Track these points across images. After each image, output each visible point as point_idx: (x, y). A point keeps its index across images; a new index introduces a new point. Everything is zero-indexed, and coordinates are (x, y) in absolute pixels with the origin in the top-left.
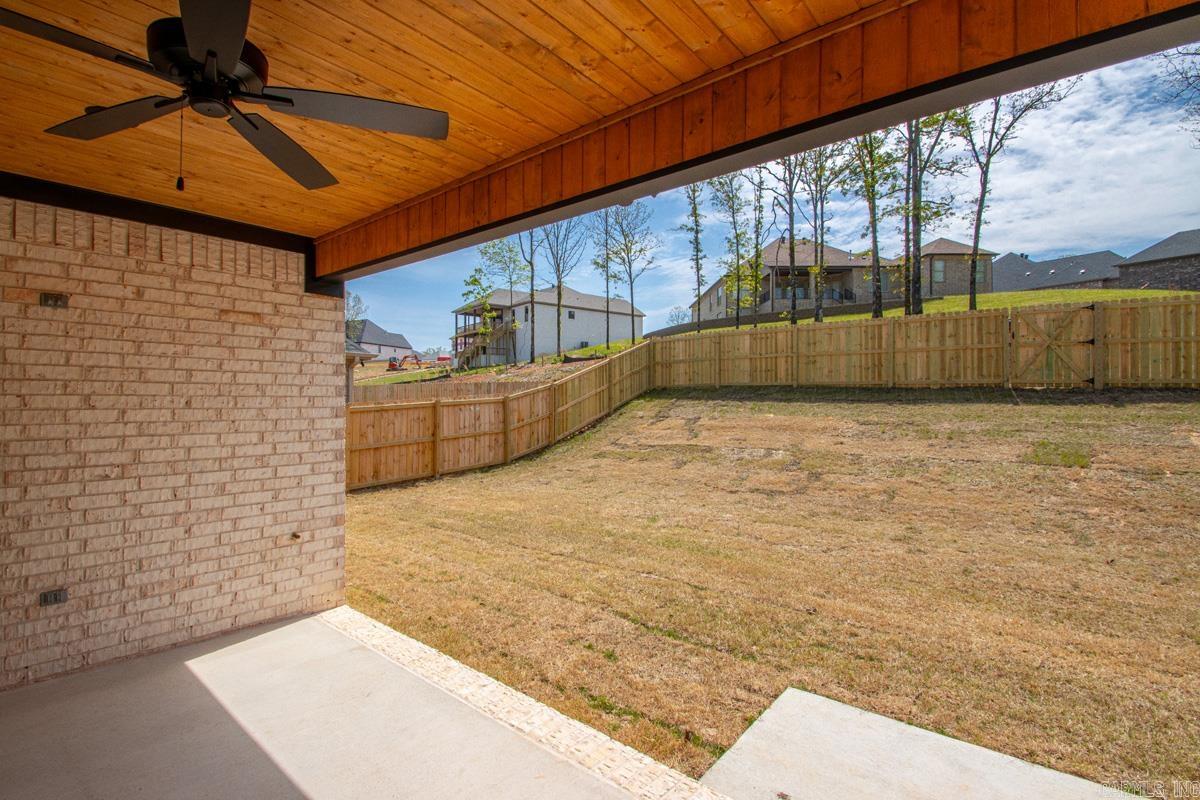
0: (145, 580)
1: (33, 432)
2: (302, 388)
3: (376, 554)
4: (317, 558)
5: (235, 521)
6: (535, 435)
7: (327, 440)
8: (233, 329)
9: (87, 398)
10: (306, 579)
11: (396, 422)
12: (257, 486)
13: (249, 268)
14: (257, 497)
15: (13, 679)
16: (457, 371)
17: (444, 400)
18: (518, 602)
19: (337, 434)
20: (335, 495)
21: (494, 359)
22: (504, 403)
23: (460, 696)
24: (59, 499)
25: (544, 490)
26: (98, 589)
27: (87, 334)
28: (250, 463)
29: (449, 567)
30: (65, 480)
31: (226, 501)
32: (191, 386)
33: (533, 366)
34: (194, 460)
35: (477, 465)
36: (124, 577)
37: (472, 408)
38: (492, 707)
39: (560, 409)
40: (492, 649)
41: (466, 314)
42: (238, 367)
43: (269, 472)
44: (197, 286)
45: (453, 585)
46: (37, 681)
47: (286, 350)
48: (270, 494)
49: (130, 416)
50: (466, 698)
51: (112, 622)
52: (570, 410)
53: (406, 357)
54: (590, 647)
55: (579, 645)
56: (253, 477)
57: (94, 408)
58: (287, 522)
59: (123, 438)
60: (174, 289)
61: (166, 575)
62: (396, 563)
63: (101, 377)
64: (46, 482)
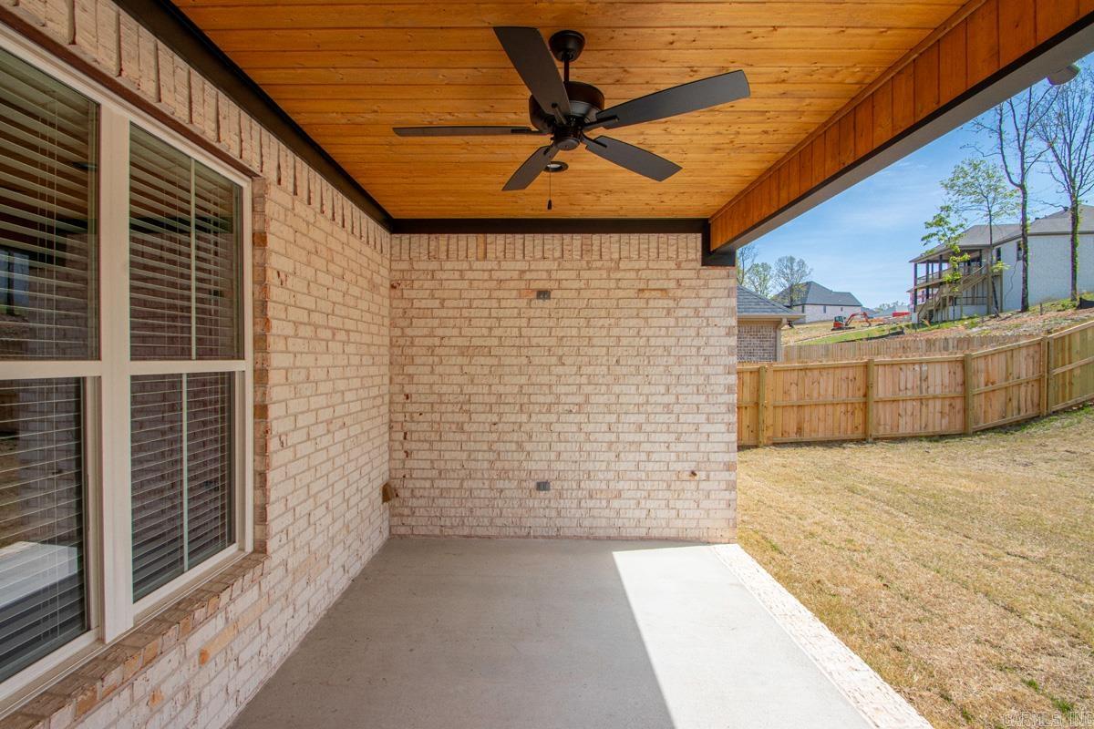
0: (592, 487)
1: (534, 379)
2: (699, 348)
3: (782, 506)
4: (712, 496)
5: (649, 453)
6: (1015, 403)
7: (721, 394)
8: (647, 303)
9: (560, 358)
10: (703, 512)
11: (821, 380)
12: (664, 428)
13: (658, 254)
14: (665, 437)
15: (524, 532)
16: (914, 326)
17: (878, 359)
18: (936, 596)
19: (729, 390)
20: (728, 443)
21: (968, 309)
22: (964, 363)
23: (825, 668)
24: (547, 423)
25: (1019, 472)
26: (566, 487)
27: (560, 315)
28: (659, 409)
29: (857, 536)
30: (549, 411)
31: (642, 437)
32: (620, 349)
33: (1025, 315)
34: (621, 404)
35: (923, 432)
36: (580, 481)
37: (917, 367)
38: (857, 694)
39: (1059, 371)
40: (884, 636)
41: (928, 262)
42: (650, 332)
43: (673, 418)
44: (623, 273)
45: (856, 556)
46: (535, 537)
47: (686, 317)
48: (673, 436)
49: (585, 370)
50: (830, 674)
51: (573, 511)
52: (1077, 372)
53: (853, 315)
54: (1031, 684)
55: (1016, 677)
56: (661, 421)
57: (564, 364)
58: (687, 461)
59: (580, 385)
60: (609, 278)
61: (604, 486)
62: (800, 519)
63: (568, 344)
64: (540, 412)
